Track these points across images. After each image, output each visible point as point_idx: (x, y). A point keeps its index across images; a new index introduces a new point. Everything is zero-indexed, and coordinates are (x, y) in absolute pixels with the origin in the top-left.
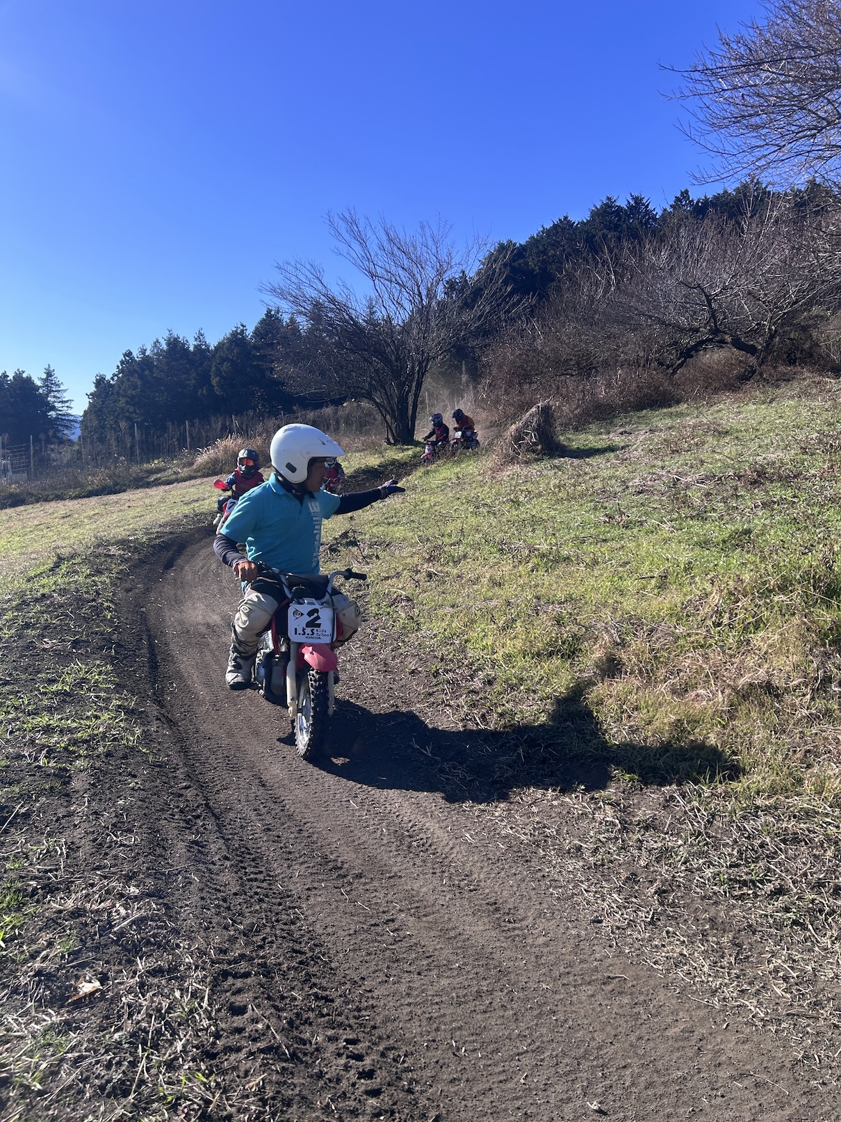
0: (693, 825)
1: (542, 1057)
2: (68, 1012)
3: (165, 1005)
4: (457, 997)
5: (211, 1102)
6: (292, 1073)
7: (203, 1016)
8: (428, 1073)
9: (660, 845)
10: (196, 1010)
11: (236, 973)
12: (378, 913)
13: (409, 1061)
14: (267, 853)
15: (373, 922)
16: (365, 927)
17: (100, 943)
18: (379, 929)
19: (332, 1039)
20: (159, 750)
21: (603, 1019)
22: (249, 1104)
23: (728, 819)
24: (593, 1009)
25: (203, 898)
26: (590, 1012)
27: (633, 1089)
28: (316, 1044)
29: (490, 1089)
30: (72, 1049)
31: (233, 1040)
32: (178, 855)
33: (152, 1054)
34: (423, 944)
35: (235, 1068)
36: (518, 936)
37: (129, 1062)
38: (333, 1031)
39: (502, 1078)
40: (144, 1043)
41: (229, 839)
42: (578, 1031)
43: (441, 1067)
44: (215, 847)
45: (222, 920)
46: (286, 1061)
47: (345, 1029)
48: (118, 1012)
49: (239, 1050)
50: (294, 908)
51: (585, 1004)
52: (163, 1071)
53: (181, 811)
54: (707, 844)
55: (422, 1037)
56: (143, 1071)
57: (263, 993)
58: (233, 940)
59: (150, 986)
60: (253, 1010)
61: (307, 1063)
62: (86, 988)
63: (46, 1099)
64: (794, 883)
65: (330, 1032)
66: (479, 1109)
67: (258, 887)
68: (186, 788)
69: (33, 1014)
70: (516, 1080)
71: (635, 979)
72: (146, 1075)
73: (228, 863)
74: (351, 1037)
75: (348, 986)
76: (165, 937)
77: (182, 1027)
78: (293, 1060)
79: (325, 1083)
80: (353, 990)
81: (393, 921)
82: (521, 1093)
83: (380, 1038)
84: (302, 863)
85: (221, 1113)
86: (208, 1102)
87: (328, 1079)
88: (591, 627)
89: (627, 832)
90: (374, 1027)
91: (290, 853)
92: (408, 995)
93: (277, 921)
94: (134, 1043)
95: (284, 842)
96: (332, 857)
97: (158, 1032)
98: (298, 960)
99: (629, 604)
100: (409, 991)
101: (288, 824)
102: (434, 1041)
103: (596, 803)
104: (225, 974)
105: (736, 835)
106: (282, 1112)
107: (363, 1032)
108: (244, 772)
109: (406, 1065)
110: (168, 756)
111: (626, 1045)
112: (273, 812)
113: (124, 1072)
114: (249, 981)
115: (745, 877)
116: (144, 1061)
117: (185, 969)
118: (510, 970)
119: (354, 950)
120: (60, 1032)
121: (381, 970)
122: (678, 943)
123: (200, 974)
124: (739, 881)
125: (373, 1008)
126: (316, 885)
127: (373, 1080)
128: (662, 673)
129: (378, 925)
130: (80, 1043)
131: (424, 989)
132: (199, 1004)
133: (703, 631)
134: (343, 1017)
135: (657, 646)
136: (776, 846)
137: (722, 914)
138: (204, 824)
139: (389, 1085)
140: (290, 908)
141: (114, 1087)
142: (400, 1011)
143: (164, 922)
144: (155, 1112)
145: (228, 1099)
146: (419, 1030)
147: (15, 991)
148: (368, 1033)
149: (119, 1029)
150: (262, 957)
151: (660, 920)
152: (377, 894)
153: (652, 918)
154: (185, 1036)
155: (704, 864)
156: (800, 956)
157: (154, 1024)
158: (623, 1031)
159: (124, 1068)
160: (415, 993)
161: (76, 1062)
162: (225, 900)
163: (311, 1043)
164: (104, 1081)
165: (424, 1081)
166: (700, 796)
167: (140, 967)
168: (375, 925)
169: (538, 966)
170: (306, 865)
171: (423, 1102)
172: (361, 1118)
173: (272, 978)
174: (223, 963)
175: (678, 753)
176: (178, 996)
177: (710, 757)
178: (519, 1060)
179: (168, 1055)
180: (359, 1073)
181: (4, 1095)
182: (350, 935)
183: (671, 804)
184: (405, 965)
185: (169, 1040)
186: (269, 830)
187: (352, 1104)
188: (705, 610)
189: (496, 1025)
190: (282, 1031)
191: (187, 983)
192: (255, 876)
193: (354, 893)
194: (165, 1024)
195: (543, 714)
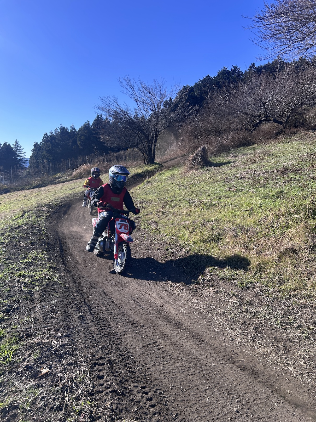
0: (266, 303)
1: (214, 391)
2: (38, 380)
3: (74, 376)
4: (182, 370)
6: (122, 400)
7: (88, 380)
8: (172, 398)
9: (254, 310)
10: (85, 378)
11: (99, 364)
12: (150, 340)
14: (108, 319)
15: (149, 343)
16: (146, 345)
17: (48, 354)
18: (151, 346)
19: (136, 387)
20: (66, 282)
21: (236, 376)
22: (107, 412)
23: (279, 300)
24: (232, 373)
25: (85, 337)
26: (231, 373)
27: (249, 402)
28: (130, 389)
29: (196, 403)
30: (40, 394)
31: (100, 388)
32: (75, 321)
33: (70, 395)
34: (168, 350)
35: (101, 399)
36: (203, 346)
37: (62, 398)
38: (136, 384)
39: (200, 399)
40: (67, 391)
41: (93, 314)
42: (227, 381)
43: (177, 396)
44: (88, 317)
45: (93, 344)
46: (119, 396)
47: (141, 383)
48: (56, 380)
49: (102, 392)
50: (119, 339)
51: (229, 371)
52: (74, 401)
53: (75, 305)
54: (272, 309)
55: (169, 385)
56: (67, 401)
57: (109, 371)
58: (97, 352)
59: (68, 370)
60: (106, 377)
61: (127, 396)
62: (44, 371)
63: (32, 413)
64: (305, 323)
65: (135, 384)
66: (192, 411)
67: (105, 332)
68: (77, 296)
69: (25, 381)
70: (205, 399)
71: (247, 361)
72: (68, 403)
73: (94, 323)
74: (143, 386)
75: (141, 367)
76: (72, 351)
77: (80, 384)
78: (122, 395)
79: (135, 403)
80: (143, 369)
81: (156, 342)
82: (207, 404)
83: (154, 386)
84: (121, 322)
85: (97, 416)
86: (92, 412)
87: (135, 401)
88: (224, 230)
89: (242, 306)
90: (151, 382)
91: (116, 318)
93: (113, 344)
94: (63, 391)
95: (114, 314)
96: (132, 319)
97: (72, 386)
98: (122, 358)
99: (239, 221)
100: (163, 368)
101: (115, 308)
102: (174, 386)
103: (230, 296)
104: (95, 364)
105: (283, 306)
106: (119, 414)
107: (147, 384)
108: (98, 289)
109: (164, 395)
110: (69, 284)
111: (246, 385)
112: (109, 304)
113: (60, 402)
114: (104, 366)
115: (287, 321)
116: (67, 397)
117: (81, 363)
118: (201, 359)
119: (142, 354)
120: (35, 388)
121: (152, 361)
122: (263, 347)
123: (86, 364)
124: (285, 323)
125: (151, 375)
126: (127, 330)
127: (152, 401)
128: (252, 246)
129: (151, 344)
130: (43, 392)
131: (169, 367)
132: (86, 376)
133: (267, 230)
134: (140, 378)
135: (250, 236)
136: (298, 309)
137: (279, 335)
138: (84, 309)
139: (158, 403)
140: (118, 339)
141: (56, 407)
142: (161, 376)
143: (72, 346)
144: (72, 416)
145: (99, 410)
146: (168, 382)
147: (18, 373)
148: (149, 384)
149: (57, 386)
150: (109, 358)
151: (256, 338)
152: (150, 333)
153: (253, 338)
154: (82, 388)
155: (271, 317)
156: (309, 350)
157: (70, 384)
158: (244, 380)
159: (60, 400)
160: (166, 369)
161: (42, 399)
162: (93, 337)
163: (128, 389)
164: (53, 405)
165: (171, 401)
166: (269, 292)
167: (64, 363)
168: (150, 344)
169: (211, 357)
170: (123, 323)
171: (171, 409)
172: (148, 416)
173: (113, 365)
174: (94, 360)
175: (259, 276)
176: (78, 373)
177: (272, 277)
178: (206, 392)
179: (76, 395)
180: (147, 399)
181: (16, 412)
182: (140, 348)
183: (258, 295)
184: (162, 359)
185: (76, 389)
186: (108, 310)
187: (145, 410)
188: (267, 222)
189: (197, 380)
190: (117, 385)
191: (81, 368)
192: (104, 328)
193: (141, 332)
194: (74, 383)
195: (208, 263)
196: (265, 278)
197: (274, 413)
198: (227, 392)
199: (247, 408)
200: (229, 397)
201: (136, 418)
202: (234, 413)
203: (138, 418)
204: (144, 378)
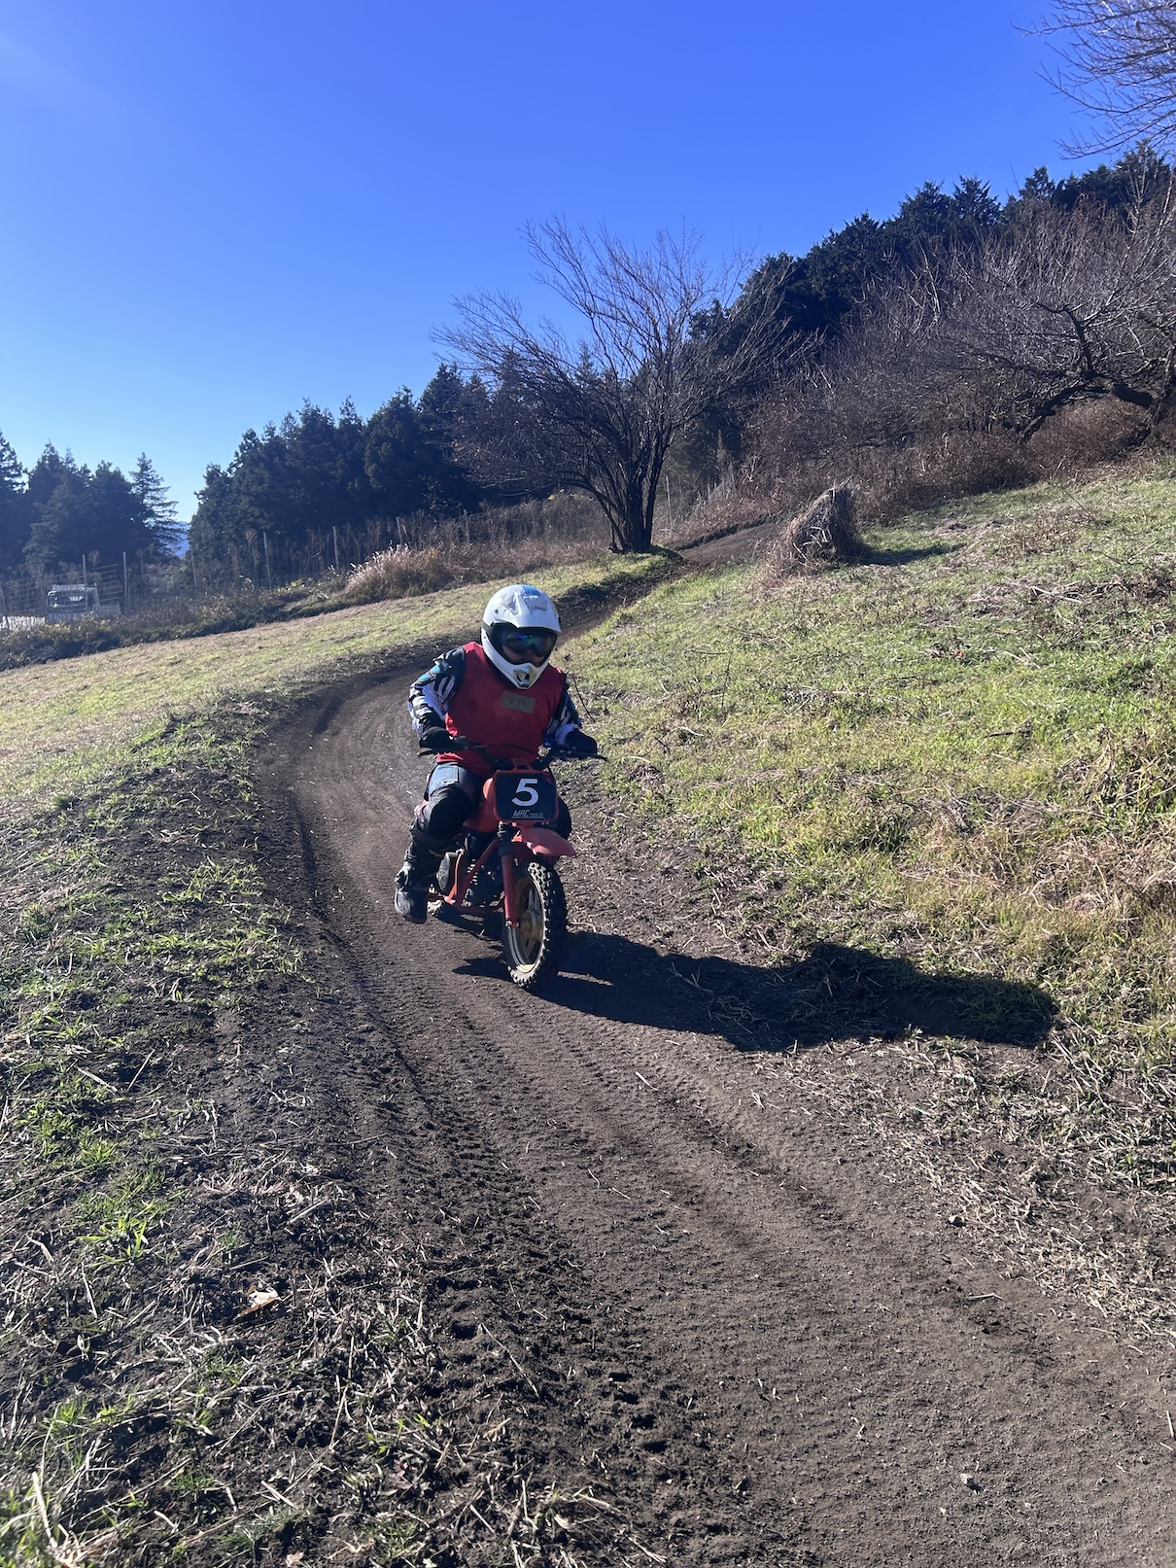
0: (1082, 1085)
1: (885, 1404)
2: (238, 1330)
3: (366, 1322)
4: (760, 1319)
5: (438, 1455)
6: (543, 1418)
7: (417, 1339)
8: (727, 1422)
9: (1034, 1112)
10: (408, 1329)
11: (457, 1282)
12: (640, 1203)
13: (700, 1407)
14: (484, 1120)
15: (636, 1216)
16: (625, 1222)
17: (272, 1239)
18: (645, 1225)
19: (595, 1373)
20: (328, 979)
21: (968, 1353)
22: (489, 1458)
23: (1134, 1076)
24: (953, 1340)
25: (404, 1181)
26: (949, 1343)
27: (1017, 1451)
28: (573, 1378)
29: (816, 1446)
30: (247, 1382)
31: (462, 1372)
32: (365, 1122)
33: (355, 1388)
34: (707, 1246)
35: (466, 1410)
36: (839, 1236)
37: (325, 1399)
38: (594, 1363)
39: (831, 1430)
40: (343, 1373)
41: (431, 1101)
42: (932, 1369)
43: (745, 1414)
44: (413, 1111)
45: (432, 1211)
46: (534, 1401)
47: (610, 1360)
48: (304, 1331)
49: (469, 1385)
50: (527, 1195)
51: (940, 1333)
52: (371, 1411)
53: (364, 1063)
54: (1104, 1112)
55: (716, 1372)
56: (343, 1411)
57: (495, 1309)
58: (448, 1237)
59: (345, 1297)
60: (484, 1332)
61: (562, 1405)
62: (260, 1299)
63: (217, 1448)
65: (590, 1364)
66: (803, 1473)
67: (476, 1167)
68: (369, 1030)
69: (192, 1332)
70: (850, 1434)
71: (1010, 1300)
72: (349, 1418)
73: (433, 1134)
74: (618, 1371)
75: (608, 1302)
76: (358, 1232)
77: (391, 1353)
78: (542, 1399)
79: (589, 1433)
80: (615, 1308)
81: (662, 1214)
82: (859, 1452)
83: (658, 1372)
85: (453, 1470)
86: (435, 1455)
87: (593, 1427)
88: (921, 806)
89: (986, 1094)
90: (649, 1358)
91: (514, 1120)
92: (692, 1315)
93: (506, 1212)
94: (329, 1374)
95: (506, 1104)
96: (573, 1126)
97: (360, 1358)
98: (537, 1266)
99: (976, 772)
100: (692, 1311)
101: (509, 1080)
102: (732, 1378)
103: (939, 1054)
104: (443, 1284)
105: (1147, 1098)
106: (536, 1471)
107: (635, 1364)
108: (443, 1010)
109: (696, 1410)
110: (340, 988)
111: (1004, 1389)
112: (486, 1064)
113: (319, 1413)
114: (475, 1292)
115: (1163, 1159)
116: (344, 1398)
117: (389, 1276)
118: (831, 1283)
119: (613, 1254)
120: (229, 1358)
121: (651, 1282)
122: (1069, 1249)
123: (409, 1282)
124: (1155, 1165)
125: (645, 1332)
126: (553, 1163)
127: (654, 1430)
128: (1028, 870)
129: (643, 1220)
130: (258, 1373)
131: (714, 1308)
132: (411, 1323)
133: (1088, 809)
134: (605, 1343)
135: (1021, 831)
137: (1132, 1210)
138: (396, 1081)
139: (675, 1437)
140: (520, 1195)
141: (307, 1433)
142: (682, 1337)
143: (355, 1212)
144: (364, 1467)
145: (461, 1452)
146: (710, 1362)
147: (166, 1302)
148: (640, 1366)
149: (307, 1355)
150: (490, 1262)
151: (1040, 1217)
152: (638, 1177)
153: (1030, 1215)
154: (396, 1365)
155: (1101, 1139)
157: (355, 1350)
158: (997, 1371)
159: (318, 1407)
160: (701, 1313)
161: (254, 1398)
162: (433, 1184)
163: (565, 1378)
164: (293, 1425)
165: (722, 1432)
166: (1092, 1044)
167: (329, 1272)
168: (638, 1220)
169: (869, 1278)
170: (538, 1137)
171: (723, 1461)
172: (641, 1482)
173: (506, 1290)
174: (438, 1268)
175: (1056, 982)
176: (382, 1312)
177: (1104, 989)
178: (853, 1407)
179: (375, 1390)
180: (634, 1420)
181: (162, 1442)
182: (605, 1233)
183: (1050, 1055)
184: (685, 1275)
185: (376, 1370)
186: (483, 1088)
187: (626, 1461)
188: (1090, 780)
189: (816, 1355)
190: (526, 1360)
191: (393, 1294)
192: (471, 1151)
193: (606, 1175)
194: (368, 1349)
195: (856, 930)
196: (1077, 992)
197: (1115, 1498)
199: (1008, 1474)
201: (597, 1486)
202: (960, 1489)
203: (604, 1489)
204: (621, 1344)
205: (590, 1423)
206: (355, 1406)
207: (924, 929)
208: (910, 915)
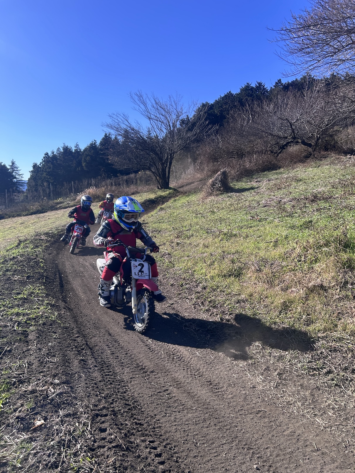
0: (292, 345)
1: (232, 445)
2: (31, 433)
3: (72, 429)
4: (196, 421)
5: (93, 469)
6: (127, 456)
7: (88, 433)
8: (184, 454)
9: (278, 354)
10: (85, 431)
11: (102, 415)
12: (161, 387)
13: (176, 449)
14: (113, 364)
15: (159, 391)
16: (156, 393)
17: (43, 404)
18: (161, 394)
19: (144, 441)
20: (65, 321)
21: (257, 428)
22: (109, 469)
23: (307, 342)
25: (86, 384)
26: (252, 425)
27: (271, 457)
28: (137, 443)
29: (211, 460)
30: (33, 449)
31: (102, 443)
32: (75, 366)
33: (67, 450)
34: (180, 399)
35: (103, 455)
36: (220, 394)
37: (58, 454)
38: (144, 438)
39: (215, 455)
40: (64, 445)
41: (97, 358)
42: (247, 434)
43: (190, 451)
44: (91, 362)
45: (95, 392)
46: (124, 451)
47: (149, 437)
48: (52, 433)
49: (104, 447)
50: (125, 386)
51: (249, 422)
52: (72, 457)
53: (76, 347)
54: (298, 353)
55: (181, 439)
56: (64, 457)
57: (113, 423)
58: (100, 401)
59: (65, 421)
60: (109, 430)
61: (133, 452)
62: (38, 423)
63: (23, 471)
64: (335, 368)
65: (142, 438)
66: (207, 468)
67: (110, 378)
68: (78, 337)
69: (16, 435)
70: (221, 455)
71: (270, 411)
72: (65, 459)
73: (96, 368)
74: (151, 440)
75: (149, 418)
76: (71, 400)
77: (80, 438)
78: (127, 450)
79: (141, 460)
80: (151, 420)
81: (167, 390)
82: (224, 461)
83: (164, 440)
84: (128, 367)
87: (142, 458)
88: (246, 264)
89: (265, 349)
90: (161, 435)
91: (123, 363)
92: (175, 421)
93: (118, 392)
94: (59, 446)
95: (120, 358)
96: (141, 364)
97: (70, 441)
98: (128, 408)
99: (262, 253)
101: (121, 351)
102: (186, 440)
103: (251, 338)
104: (97, 415)
107: (156, 437)
108: (102, 330)
109: (175, 451)
110: (69, 324)
111: (267, 439)
112: (115, 346)
113: (56, 458)
114: (107, 418)
115: (314, 367)
116: (64, 453)
117: (80, 414)
118: (217, 409)
119: (151, 403)
120: (28, 442)
121: (163, 411)
122: (288, 395)
123: (86, 415)
124: (312, 369)
125: (160, 427)
126: (134, 376)
127: (161, 458)
128: (277, 282)
129: (161, 392)
130: (36, 447)
131: (182, 418)
132: (86, 428)
133: (293, 264)
134: (148, 431)
135: (274, 271)
136: (327, 353)
137: (306, 382)
138: (86, 352)
139: (168, 459)
140: (123, 386)
141: (52, 465)
142: (172, 428)
143: (70, 394)
145: (100, 468)
146: (180, 436)
147: (8, 425)
148: (158, 438)
149: (53, 440)
150: (113, 408)
151: (279, 386)
152: (160, 379)
153: (276, 385)
154: (81, 442)
155: (297, 362)
156: (339, 399)
157: (68, 437)
158: (266, 433)
159: (55, 456)
160: (178, 420)
161: (35, 454)
162: (96, 384)
163: (134, 443)
164: (47, 462)
165: (183, 457)
166: (294, 333)
167: (61, 414)
168: (160, 392)
169: (229, 407)
170: (130, 368)
171: (183, 466)
173: (117, 416)
174: (96, 410)
175: (285, 315)
176: (77, 425)
177: (298, 317)
178: (222, 447)
179: (74, 450)
180: (155, 455)
181: (5, 470)
182: (149, 397)
183: (283, 337)
184: (173, 409)
185: (74, 444)
186: (113, 354)
187: (152, 468)
188: (294, 255)
189: (212, 433)
190: (122, 438)
191: (81, 419)
192: (108, 373)
193: (150, 379)
194: (72, 437)
195: (227, 301)
196: (290, 318)
197: (299, 470)
198: (247, 446)
199: (268, 465)
200: (249, 452)
202: (254, 470)
204: (153, 431)
205: (142, 457)
206: (67, 455)
207: (247, 300)
208: (243, 296)
